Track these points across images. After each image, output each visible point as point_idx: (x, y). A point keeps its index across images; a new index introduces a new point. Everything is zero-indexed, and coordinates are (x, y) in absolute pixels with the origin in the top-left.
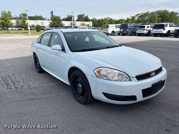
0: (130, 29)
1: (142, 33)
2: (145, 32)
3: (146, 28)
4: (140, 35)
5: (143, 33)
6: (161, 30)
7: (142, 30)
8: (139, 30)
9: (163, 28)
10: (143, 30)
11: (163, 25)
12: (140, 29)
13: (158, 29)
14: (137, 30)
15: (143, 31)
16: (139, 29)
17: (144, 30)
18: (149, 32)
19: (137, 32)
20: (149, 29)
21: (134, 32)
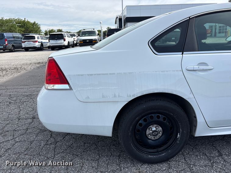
0: (9, 42)
1: (33, 46)
2: (37, 45)
3: (36, 39)
4: (27, 49)
6: (62, 41)
7: (32, 43)
8: (26, 43)
9: (63, 39)
10: (34, 42)
11: (62, 34)
12: (29, 41)
13: (56, 40)
14: (23, 42)
15: (34, 44)
16: (26, 41)
17: (36, 42)
18: (42, 44)
19: (23, 45)
20: (40, 40)
21: (16, 46)
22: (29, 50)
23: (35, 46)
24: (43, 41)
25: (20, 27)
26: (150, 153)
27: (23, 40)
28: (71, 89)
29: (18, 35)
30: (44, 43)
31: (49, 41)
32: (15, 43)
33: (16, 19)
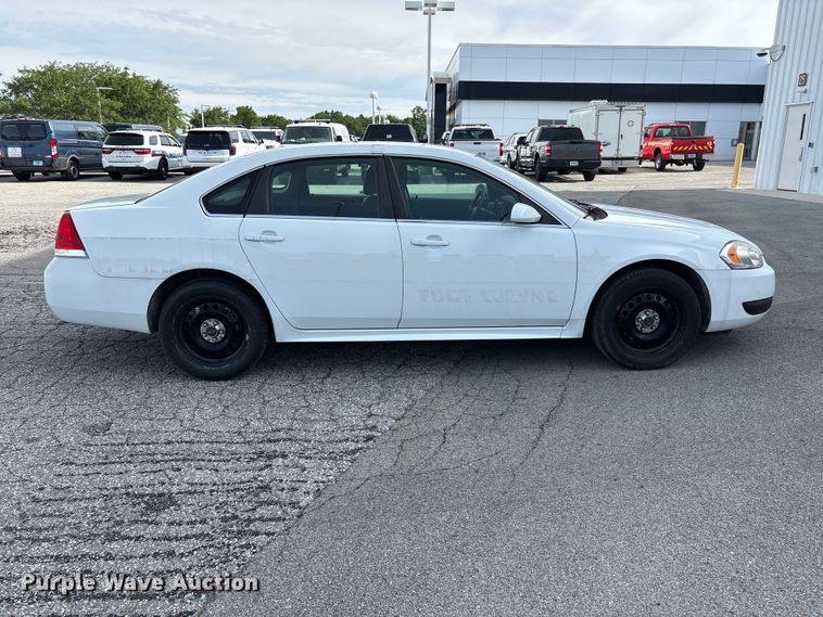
0: (64, 149)
1: (133, 165)
2: (149, 162)
3: (146, 145)
4: (117, 174)
5: (137, 167)
6: (223, 154)
7: (132, 154)
8: (115, 153)
9: (228, 148)
10: (138, 153)
11: (225, 133)
12: (124, 150)
13: (207, 149)
14: (104, 152)
15: (139, 159)
16: (113, 149)
17: (144, 153)
18: (164, 161)
19: (106, 161)
20: (158, 148)
21: (83, 163)
22: (124, 176)
23: (141, 165)
24: (169, 150)
25: (109, 95)
26: (207, 363)
27: (104, 146)
28: (87, 257)
29: (95, 127)
30: (172, 156)
31: (185, 154)
32: (81, 153)
33: (99, 68)
